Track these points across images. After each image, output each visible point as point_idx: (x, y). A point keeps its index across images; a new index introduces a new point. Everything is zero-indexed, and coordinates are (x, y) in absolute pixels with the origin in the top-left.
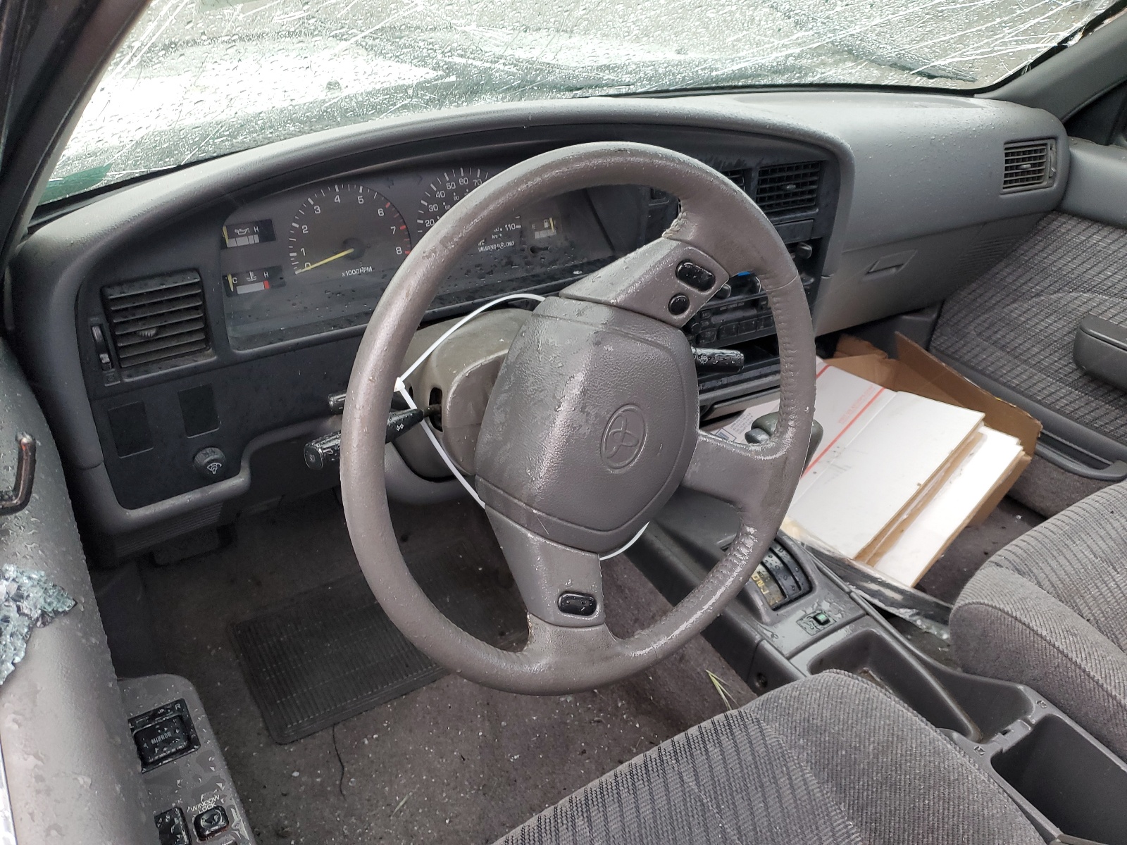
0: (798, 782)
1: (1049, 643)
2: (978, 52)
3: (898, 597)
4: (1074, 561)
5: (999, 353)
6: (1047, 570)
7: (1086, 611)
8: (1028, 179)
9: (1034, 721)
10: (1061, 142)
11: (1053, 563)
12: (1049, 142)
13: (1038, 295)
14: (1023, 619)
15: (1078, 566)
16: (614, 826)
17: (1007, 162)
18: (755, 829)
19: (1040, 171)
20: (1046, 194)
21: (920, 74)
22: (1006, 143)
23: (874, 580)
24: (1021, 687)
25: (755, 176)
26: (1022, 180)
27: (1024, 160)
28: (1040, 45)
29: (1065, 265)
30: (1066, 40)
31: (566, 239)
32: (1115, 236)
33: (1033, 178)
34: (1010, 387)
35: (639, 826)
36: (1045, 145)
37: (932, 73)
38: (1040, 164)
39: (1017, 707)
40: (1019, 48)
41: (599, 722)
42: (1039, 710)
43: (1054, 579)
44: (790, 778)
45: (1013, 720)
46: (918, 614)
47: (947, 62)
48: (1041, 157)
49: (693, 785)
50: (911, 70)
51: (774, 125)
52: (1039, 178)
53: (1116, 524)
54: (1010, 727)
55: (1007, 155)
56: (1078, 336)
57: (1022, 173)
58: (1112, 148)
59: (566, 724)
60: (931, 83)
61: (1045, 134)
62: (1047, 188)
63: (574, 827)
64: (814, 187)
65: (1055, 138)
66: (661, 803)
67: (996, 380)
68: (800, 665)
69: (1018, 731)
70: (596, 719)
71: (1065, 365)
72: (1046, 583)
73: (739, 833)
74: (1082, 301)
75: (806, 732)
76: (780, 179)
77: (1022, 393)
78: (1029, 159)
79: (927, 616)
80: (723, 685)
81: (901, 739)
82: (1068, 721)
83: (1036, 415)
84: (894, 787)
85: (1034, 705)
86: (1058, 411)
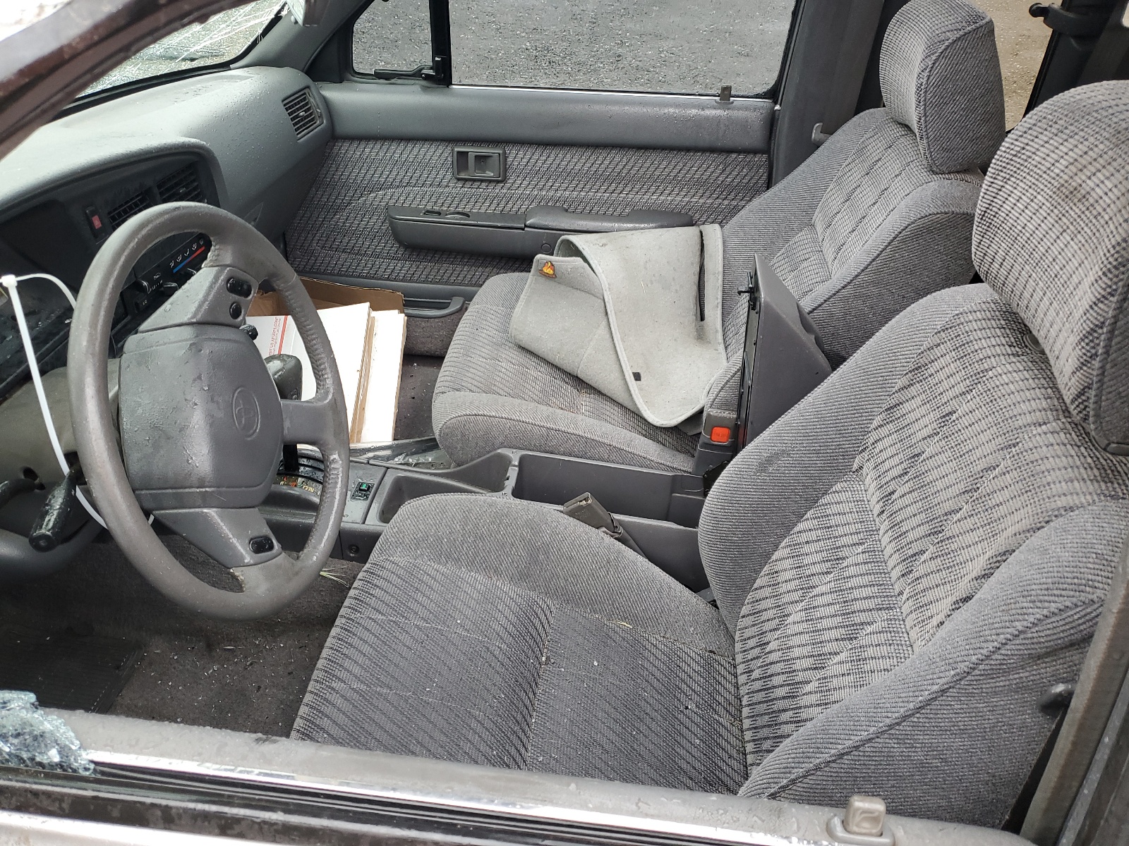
0: (433, 573)
1: (499, 418)
2: (222, 33)
3: (388, 452)
4: (479, 368)
5: (344, 256)
6: (470, 380)
7: (501, 392)
8: (307, 123)
9: (517, 463)
10: (313, 89)
11: (470, 375)
12: (306, 91)
13: (349, 203)
14: (480, 413)
15: (482, 369)
16: (357, 670)
17: (290, 114)
18: (431, 612)
19: (311, 114)
20: (323, 130)
21: (184, 60)
22: (283, 101)
23: (369, 450)
24: (499, 451)
25: (156, 191)
26: (304, 125)
27: (298, 109)
28: (263, 19)
29: (357, 176)
30: (279, 12)
31: (34, 299)
32: (378, 146)
33: (310, 121)
34: (363, 277)
35: (370, 659)
36: (305, 94)
37: (194, 57)
38: (309, 109)
39: (504, 463)
40: (249, 24)
41: (251, 664)
42: (515, 456)
43: (476, 383)
44: (428, 575)
45: (506, 471)
46: (407, 455)
47: (202, 46)
48: (307, 104)
49: (380, 617)
50: (176, 58)
51: (157, 148)
52: (313, 119)
53: (484, 335)
54: (508, 475)
55: (287, 109)
56: (391, 224)
57: (302, 120)
58: (345, 84)
59: (227, 684)
60: (195, 64)
61: (301, 87)
62: (321, 125)
63: (333, 689)
64: (196, 184)
65: (308, 87)
66: (371, 639)
67: (352, 276)
68: (373, 523)
69: (513, 473)
70: (248, 663)
71: (391, 247)
72: (474, 388)
73: (425, 620)
74: (381, 198)
75: (418, 546)
76: (172, 187)
77: (373, 278)
78: (301, 108)
79: (413, 454)
80: (329, 571)
81: (470, 511)
82: (531, 453)
83: (395, 289)
84: (482, 537)
85: (511, 455)
86: (402, 281)
